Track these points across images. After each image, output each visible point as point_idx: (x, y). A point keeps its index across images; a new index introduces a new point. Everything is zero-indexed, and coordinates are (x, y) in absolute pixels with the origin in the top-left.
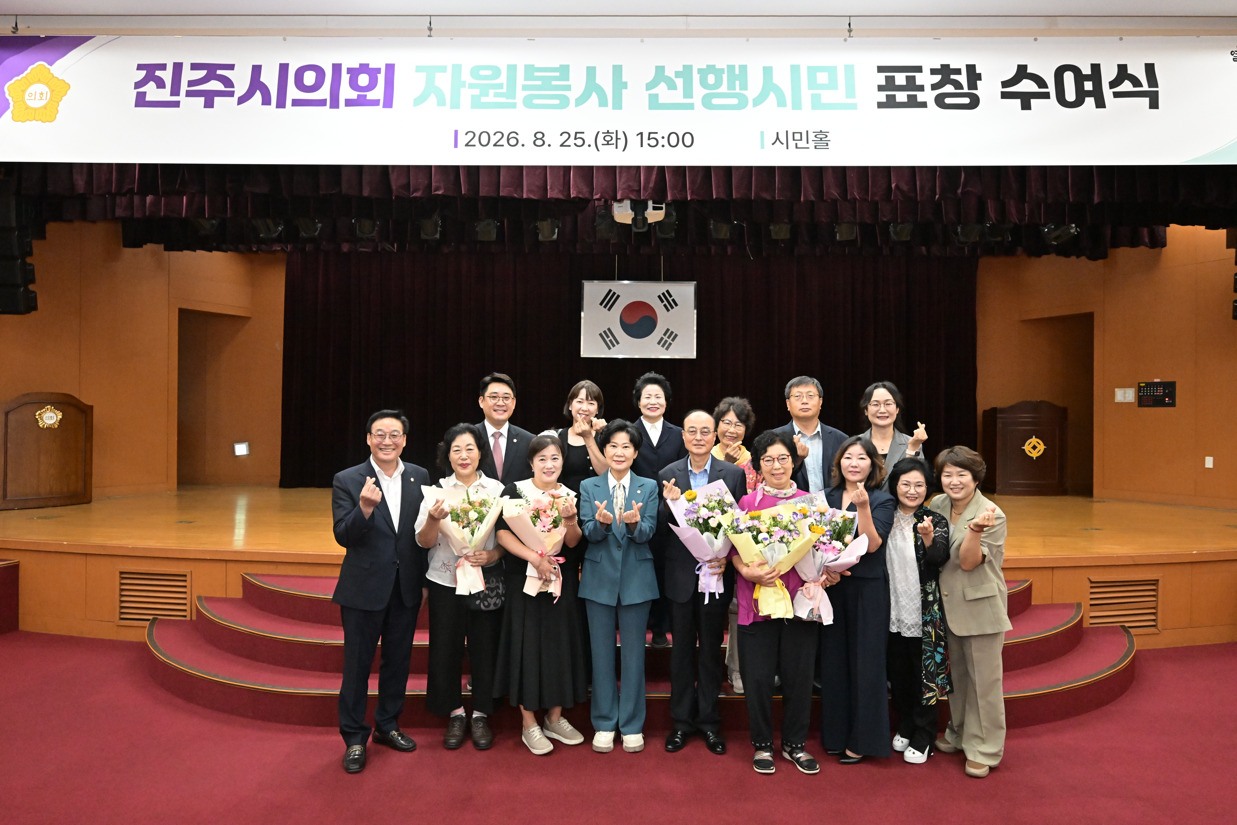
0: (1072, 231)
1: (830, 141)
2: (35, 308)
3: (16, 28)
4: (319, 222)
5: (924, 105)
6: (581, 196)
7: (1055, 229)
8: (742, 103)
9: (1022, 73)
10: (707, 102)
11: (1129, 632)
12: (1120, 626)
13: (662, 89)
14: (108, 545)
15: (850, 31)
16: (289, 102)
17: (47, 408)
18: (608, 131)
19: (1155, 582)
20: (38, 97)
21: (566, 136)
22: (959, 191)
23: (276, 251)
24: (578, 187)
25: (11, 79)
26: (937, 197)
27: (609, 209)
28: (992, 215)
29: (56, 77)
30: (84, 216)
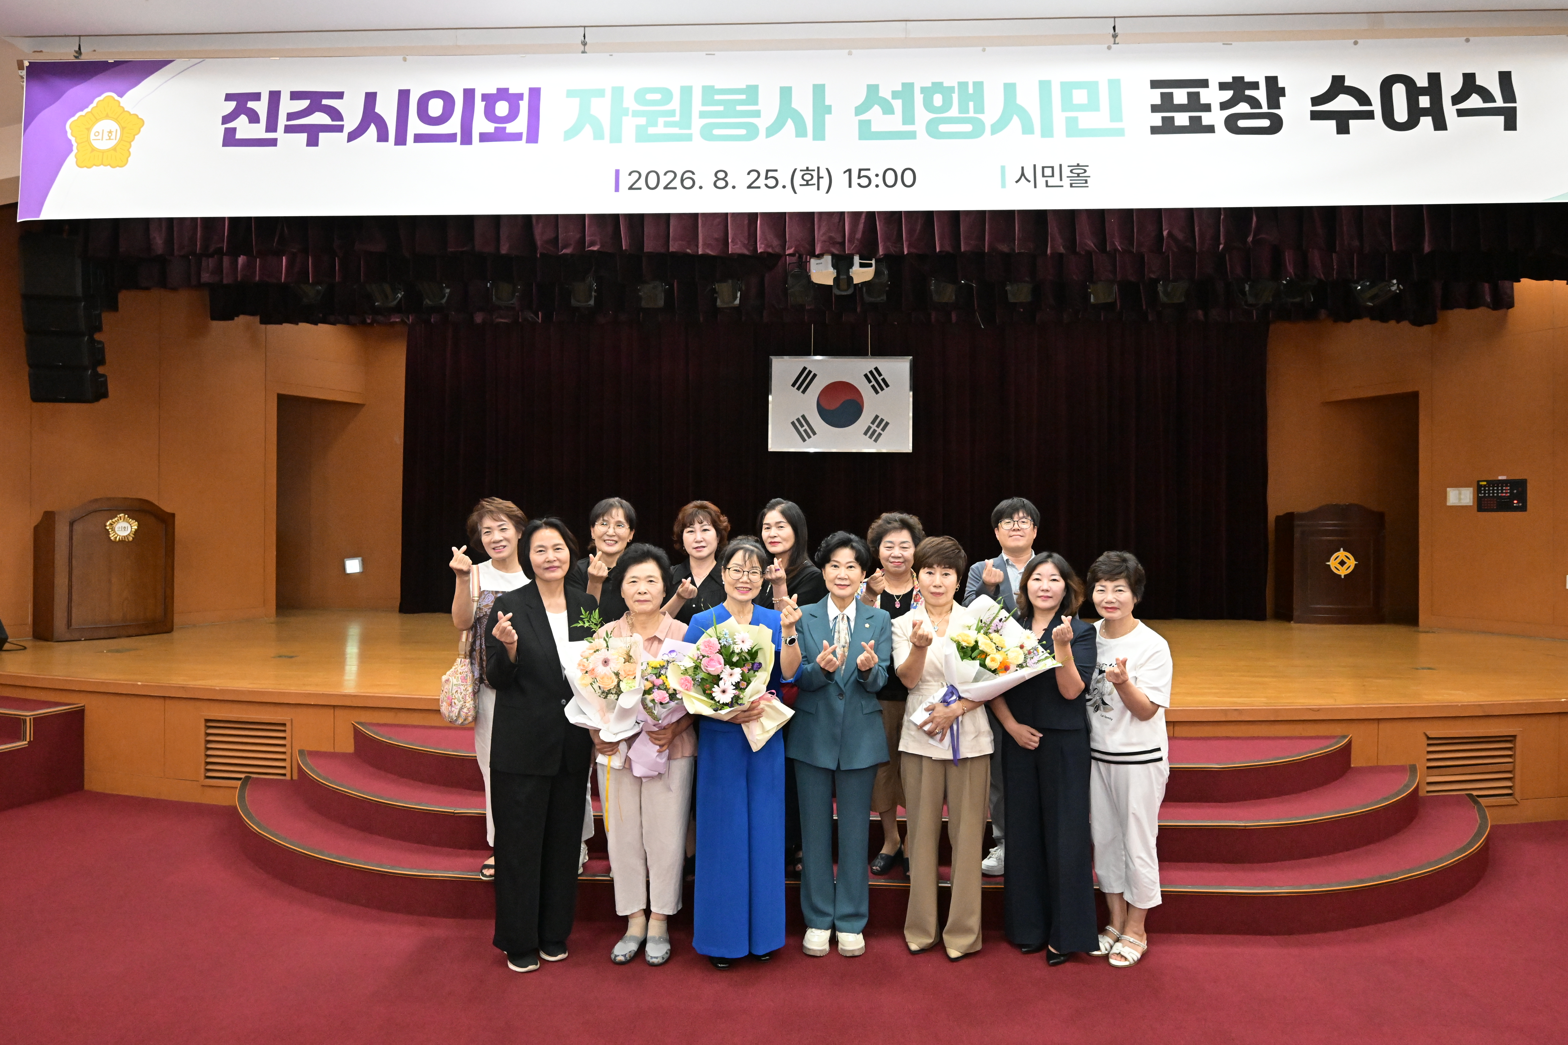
0: (1394, 288)
1: (1089, 177)
2: (105, 395)
3: (79, 52)
4: (447, 287)
5: (1210, 129)
6: (770, 250)
7: (1370, 287)
8: (978, 130)
9: (1338, 86)
10: (932, 130)
11: (1477, 803)
12: (1466, 794)
13: (875, 114)
14: (191, 686)
15: (1115, 36)
16: (410, 138)
17: (120, 517)
18: (807, 168)
19: (1512, 739)
20: (106, 136)
21: (755, 175)
22: (1250, 239)
23: (393, 324)
24: (766, 239)
25: (74, 115)
26: (1221, 247)
27: (804, 268)
28: (1291, 269)
29: (127, 111)
30: (163, 283)
